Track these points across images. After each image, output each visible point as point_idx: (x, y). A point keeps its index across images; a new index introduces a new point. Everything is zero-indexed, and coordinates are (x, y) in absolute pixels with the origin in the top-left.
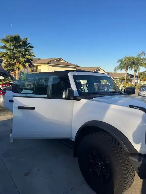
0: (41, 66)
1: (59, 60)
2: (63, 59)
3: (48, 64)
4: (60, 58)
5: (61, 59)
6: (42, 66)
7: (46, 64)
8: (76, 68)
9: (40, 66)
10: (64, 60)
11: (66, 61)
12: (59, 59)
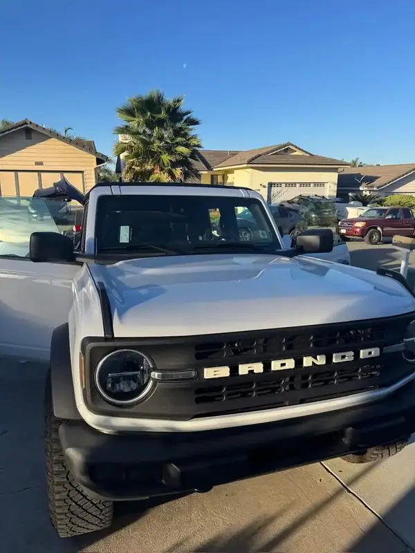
0: (233, 173)
1: (286, 150)
2: (296, 147)
3: (249, 165)
4: (289, 144)
5: (293, 145)
6: (235, 171)
7: (245, 165)
8: (339, 170)
9: (231, 171)
10: (300, 149)
11: (306, 152)
12: (286, 146)
